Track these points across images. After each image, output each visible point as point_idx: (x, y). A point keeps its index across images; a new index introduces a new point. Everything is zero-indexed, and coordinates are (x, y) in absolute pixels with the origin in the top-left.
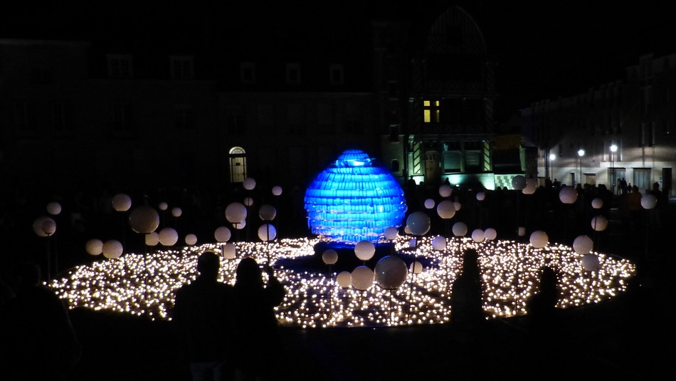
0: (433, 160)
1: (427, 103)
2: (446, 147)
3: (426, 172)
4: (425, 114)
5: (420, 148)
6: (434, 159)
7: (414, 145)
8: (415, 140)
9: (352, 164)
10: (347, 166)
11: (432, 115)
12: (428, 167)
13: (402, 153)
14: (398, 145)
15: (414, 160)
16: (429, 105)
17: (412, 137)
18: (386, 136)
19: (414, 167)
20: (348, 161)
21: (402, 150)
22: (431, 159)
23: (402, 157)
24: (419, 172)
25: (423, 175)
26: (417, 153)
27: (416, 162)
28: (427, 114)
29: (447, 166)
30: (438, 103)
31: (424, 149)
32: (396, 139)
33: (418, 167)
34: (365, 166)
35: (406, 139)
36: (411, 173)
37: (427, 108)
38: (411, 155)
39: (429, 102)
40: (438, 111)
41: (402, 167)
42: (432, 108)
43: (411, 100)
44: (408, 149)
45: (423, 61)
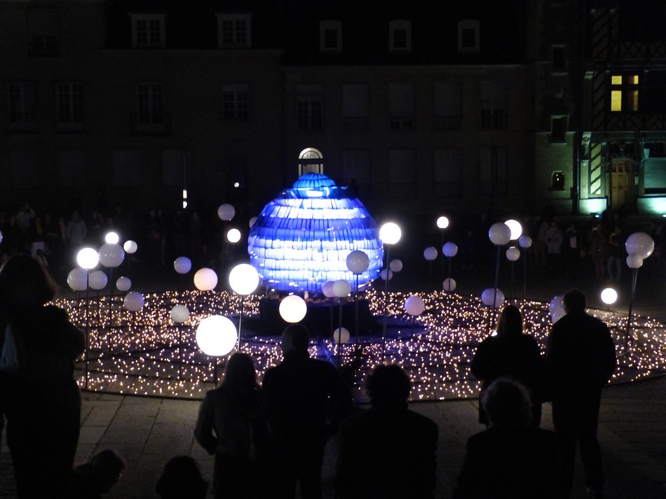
0: (624, 173)
1: (617, 80)
2: (646, 152)
3: (611, 192)
4: (613, 98)
5: (602, 153)
6: (627, 171)
7: (591, 149)
8: (595, 140)
9: (305, 195)
10: (299, 196)
11: (626, 100)
12: (615, 183)
13: (571, 160)
14: (566, 148)
15: (590, 172)
16: (620, 83)
17: (587, 135)
18: (545, 134)
19: (590, 184)
20: (299, 189)
21: (571, 155)
22: (621, 171)
23: (571, 167)
24: (599, 192)
25: (606, 197)
26: (597, 162)
27: (594, 176)
28: (616, 97)
29: (649, 183)
30: (636, 80)
31: (609, 154)
32: (561, 138)
33: (597, 184)
34: (325, 197)
35: (578, 139)
36: (584, 192)
37: (617, 88)
38: (585, 164)
39: (620, 78)
40: (636, 93)
41: (569, 183)
42: (626, 88)
43: (589, 76)
44: (580, 154)
45: (612, 11)
